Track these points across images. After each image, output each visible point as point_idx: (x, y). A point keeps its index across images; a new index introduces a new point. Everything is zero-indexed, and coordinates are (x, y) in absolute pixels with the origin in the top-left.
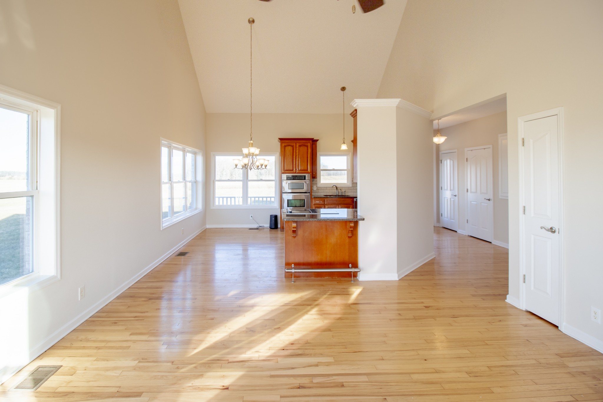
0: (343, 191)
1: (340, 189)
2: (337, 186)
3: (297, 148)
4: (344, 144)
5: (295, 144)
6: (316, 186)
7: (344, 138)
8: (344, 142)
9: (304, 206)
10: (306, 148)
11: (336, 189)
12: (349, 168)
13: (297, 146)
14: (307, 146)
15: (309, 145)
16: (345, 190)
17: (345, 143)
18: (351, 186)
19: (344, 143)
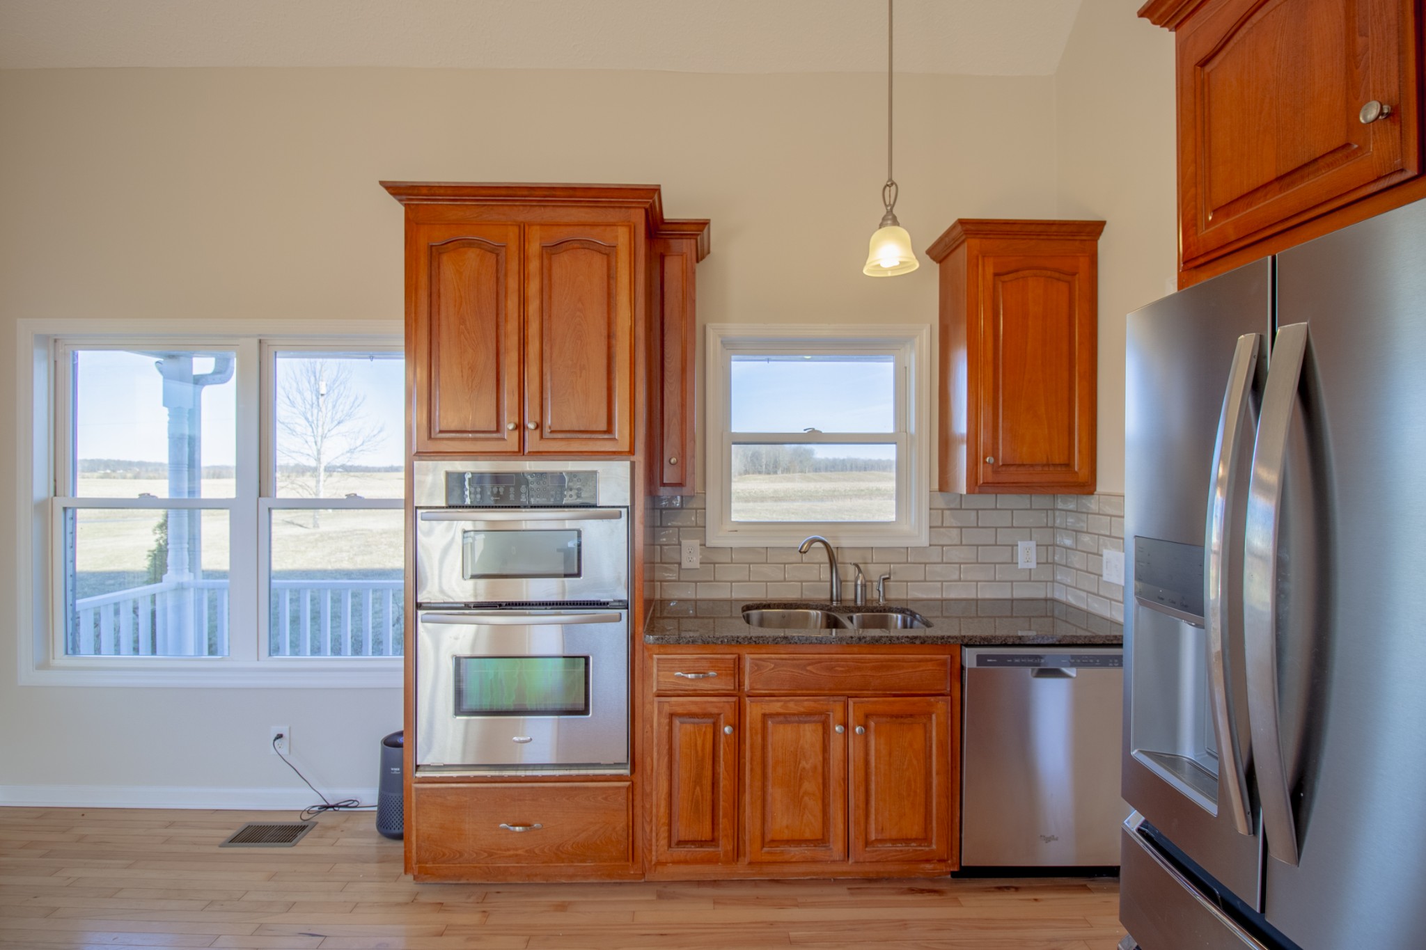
0: (875, 572)
1: (857, 565)
2: (832, 543)
3: (534, 266)
4: (889, 229)
5: (513, 233)
6: (697, 542)
7: (891, 183)
8: (890, 212)
9: (582, 707)
10: (599, 262)
11: (825, 558)
12: (912, 428)
13: (534, 248)
14: (609, 253)
15: (622, 237)
16: (885, 568)
17: (895, 222)
18: (924, 541)
19: (891, 218)
